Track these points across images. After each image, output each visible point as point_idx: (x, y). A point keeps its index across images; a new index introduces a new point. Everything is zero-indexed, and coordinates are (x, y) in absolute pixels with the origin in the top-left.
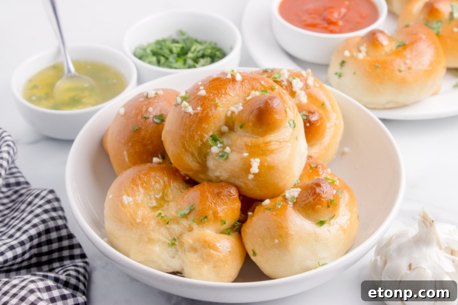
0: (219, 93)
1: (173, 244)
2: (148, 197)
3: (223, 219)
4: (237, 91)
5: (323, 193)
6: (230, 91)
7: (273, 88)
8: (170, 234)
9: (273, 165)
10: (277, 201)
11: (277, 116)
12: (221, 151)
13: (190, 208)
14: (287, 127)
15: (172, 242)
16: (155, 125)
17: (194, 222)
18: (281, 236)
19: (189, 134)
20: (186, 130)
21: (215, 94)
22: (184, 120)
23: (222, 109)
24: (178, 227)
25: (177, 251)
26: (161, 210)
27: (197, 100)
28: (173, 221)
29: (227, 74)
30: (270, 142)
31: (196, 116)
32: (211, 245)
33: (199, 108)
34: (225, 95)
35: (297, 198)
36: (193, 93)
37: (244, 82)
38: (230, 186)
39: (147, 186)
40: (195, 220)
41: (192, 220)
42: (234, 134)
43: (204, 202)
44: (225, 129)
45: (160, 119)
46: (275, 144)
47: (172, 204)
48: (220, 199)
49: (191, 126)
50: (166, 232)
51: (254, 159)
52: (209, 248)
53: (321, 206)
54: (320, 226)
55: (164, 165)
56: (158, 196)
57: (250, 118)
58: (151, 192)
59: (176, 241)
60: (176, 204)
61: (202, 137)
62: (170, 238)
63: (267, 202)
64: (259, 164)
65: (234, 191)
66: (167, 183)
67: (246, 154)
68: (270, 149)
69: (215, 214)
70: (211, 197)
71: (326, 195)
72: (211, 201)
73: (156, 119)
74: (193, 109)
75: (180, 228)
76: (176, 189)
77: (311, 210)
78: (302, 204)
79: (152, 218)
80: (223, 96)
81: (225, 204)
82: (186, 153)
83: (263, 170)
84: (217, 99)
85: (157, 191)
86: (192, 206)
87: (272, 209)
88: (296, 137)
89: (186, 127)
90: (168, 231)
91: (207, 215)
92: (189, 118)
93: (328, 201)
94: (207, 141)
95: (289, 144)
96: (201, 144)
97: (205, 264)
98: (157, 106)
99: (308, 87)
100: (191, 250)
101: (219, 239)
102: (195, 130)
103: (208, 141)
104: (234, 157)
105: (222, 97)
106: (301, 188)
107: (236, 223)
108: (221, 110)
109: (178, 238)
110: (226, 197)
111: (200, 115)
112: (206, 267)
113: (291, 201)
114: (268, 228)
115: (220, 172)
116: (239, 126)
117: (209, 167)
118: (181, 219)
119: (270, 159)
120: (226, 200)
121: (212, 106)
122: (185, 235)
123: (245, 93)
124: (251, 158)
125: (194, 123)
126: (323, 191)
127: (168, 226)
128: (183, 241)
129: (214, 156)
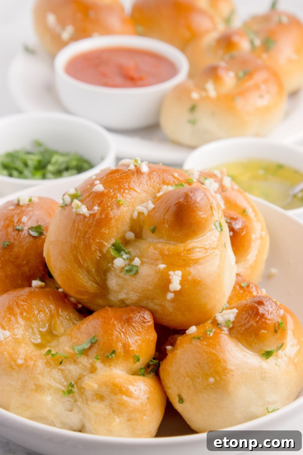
0: (121, 188)
1: (70, 392)
2: (30, 330)
3: (136, 354)
4: (144, 186)
5: (268, 313)
6: (135, 186)
7: (189, 181)
8: (65, 378)
9: (199, 279)
10: (207, 328)
11: (201, 213)
12: (127, 264)
13: (91, 341)
14: (214, 230)
15: (68, 388)
16: (32, 239)
17: (98, 359)
18: (217, 373)
19: (84, 242)
20: (79, 238)
21: (116, 190)
22: (76, 225)
23: (126, 209)
24: (76, 367)
25: (76, 401)
26: (50, 346)
27: (93, 198)
28: (69, 361)
29: (128, 166)
30: (194, 248)
31: (92, 219)
32: (124, 389)
33: (96, 208)
34: (129, 190)
35: (233, 323)
36: (87, 189)
37: (152, 175)
38: (144, 310)
39: (28, 316)
40: (99, 357)
41: (95, 358)
42: (143, 241)
43: (110, 332)
44: (131, 235)
45: (37, 232)
46: (199, 252)
47: (63, 339)
48: (131, 326)
49: (86, 232)
50: (59, 375)
51: (174, 272)
52: (120, 394)
53: (266, 330)
54: (265, 359)
55: (48, 289)
56: (44, 330)
57: (166, 217)
58: (34, 325)
59: (73, 387)
60: (70, 338)
61: (101, 246)
62: (66, 383)
63: (193, 329)
64: (180, 279)
65: (148, 316)
66: (54, 312)
67: (162, 266)
68: (194, 258)
69: (126, 347)
70: (118, 324)
71: (272, 316)
72: (119, 330)
73: (33, 231)
74: (88, 210)
75: (78, 369)
76: (66, 320)
77: (253, 337)
78: (241, 330)
79: (38, 358)
80: (127, 191)
81: (139, 334)
82: (80, 270)
83: (186, 287)
84: (118, 195)
85: (41, 323)
86: (94, 338)
87: (202, 338)
88: (225, 244)
89: (79, 234)
90: (62, 374)
91: (116, 349)
92: (83, 221)
93: (275, 324)
94: (108, 251)
95: (217, 252)
96: (99, 256)
97: (116, 417)
98: (32, 216)
99: (224, 189)
100: (95, 398)
101: (133, 381)
102: (92, 237)
103: (110, 252)
104: (146, 271)
105: (126, 193)
106: (237, 308)
107: (151, 361)
108: (124, 210)
109: (76, 383)
110: (139, 325)
111: (97, 216)
112: (118, 420)
113: (225, 326)
114: (199, 363)
115: (126, 294)
116: (150, 230)
117: (111, 288)
118: (79, 356)
119: (194, 271)
120: (139, 328)
121: (113, 204)
122: (86, 378)
123: (154, 188)
124: (169, 271)
125: (90, 228)
126: (268, 311)
127: (61, 367)
128: (84, 386)
129: (118, 271)
